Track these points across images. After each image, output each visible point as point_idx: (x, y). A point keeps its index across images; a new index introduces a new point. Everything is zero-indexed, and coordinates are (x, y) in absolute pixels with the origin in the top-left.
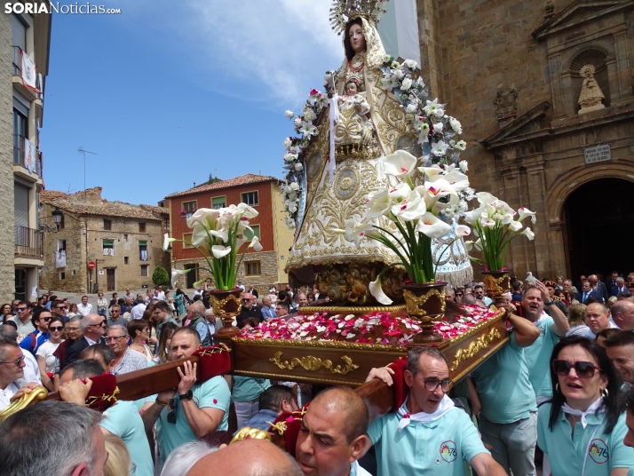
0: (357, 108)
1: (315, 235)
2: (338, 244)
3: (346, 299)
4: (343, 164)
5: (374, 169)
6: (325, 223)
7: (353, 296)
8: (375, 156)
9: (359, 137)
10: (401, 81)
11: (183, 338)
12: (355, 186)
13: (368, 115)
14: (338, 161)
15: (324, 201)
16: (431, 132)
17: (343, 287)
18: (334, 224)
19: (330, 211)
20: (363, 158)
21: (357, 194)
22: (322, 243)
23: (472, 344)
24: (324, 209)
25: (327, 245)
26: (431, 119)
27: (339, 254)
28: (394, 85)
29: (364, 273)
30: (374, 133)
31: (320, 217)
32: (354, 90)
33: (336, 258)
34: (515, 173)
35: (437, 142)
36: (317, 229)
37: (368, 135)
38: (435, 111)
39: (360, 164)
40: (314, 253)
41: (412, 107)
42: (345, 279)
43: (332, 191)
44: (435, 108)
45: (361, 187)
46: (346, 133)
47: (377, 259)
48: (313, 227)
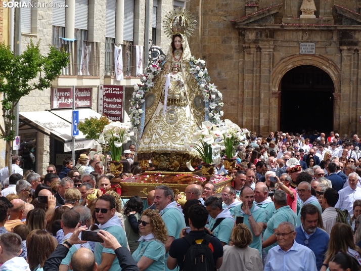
0: (179, 82)
1: (157, 139)
2: (169, 144)
3: (168, 168)
4: (170, 107)
5: (185, 111)
6: (162, 134)
7: (172, 167)
8: (185, 105)
9: (179, 96)
10: (198, 72)
11: (105, 181)
12: (177, 118)
13: (183, 85)
14: (168, 105)
15: (161, 123)
16: (210, 98)
17: (168, 163)
18: (166, 135)
19: (164, 129)
20: (179, 106)
21: (177, 123)
22: (161, 143)
23: (220, 188)
24: (161, 128)
25: (163, 144)
26: (210, 92)
27: (170, 149)
28: (195, 72)
29: (178, 158)
30: (185, 94)
31: (159, 130)
32: (177, 72)
33: (168, 151)
34: (253, 50)
35: (212, 102)
36: (157, 136)
37: (182, 94)
38: (213, 89)
39: (178, 109)
40: (157, 147)
41: (203, 85)
42: (168, 159)
43: (165, 119)
44: (213, 88)
45: (179, 120)
46: (173, 93)
47: (187, 153)
48: (155, 135)
